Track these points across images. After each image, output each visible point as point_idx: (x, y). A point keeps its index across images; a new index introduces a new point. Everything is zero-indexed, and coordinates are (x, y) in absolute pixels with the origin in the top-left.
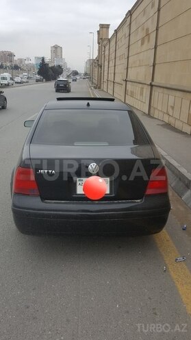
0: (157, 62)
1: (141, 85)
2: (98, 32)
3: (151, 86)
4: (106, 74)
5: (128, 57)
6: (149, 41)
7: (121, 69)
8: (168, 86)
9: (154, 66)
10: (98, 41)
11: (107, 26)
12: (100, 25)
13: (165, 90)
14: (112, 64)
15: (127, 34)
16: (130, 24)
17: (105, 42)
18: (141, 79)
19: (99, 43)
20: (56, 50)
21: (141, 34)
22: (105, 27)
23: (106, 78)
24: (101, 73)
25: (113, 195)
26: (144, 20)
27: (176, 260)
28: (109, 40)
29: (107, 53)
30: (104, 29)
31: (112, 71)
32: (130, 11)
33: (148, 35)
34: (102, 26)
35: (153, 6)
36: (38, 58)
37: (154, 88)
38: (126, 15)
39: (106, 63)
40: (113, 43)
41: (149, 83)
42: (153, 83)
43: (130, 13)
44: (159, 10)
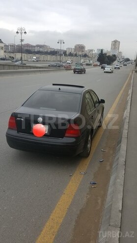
20: (116, 44)
36: (99, 50)
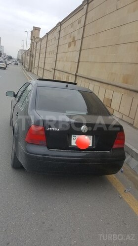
0: (80, 60)
1: (67, 74)
2: (32, 32)
3: (76, 76)
4: (37, 62)
5: (57, 54)
6: (75, 45)
7: (50, 60)
8: (89, 77)
9: (78, 63)
10: (31, 38)
11: (39, 29)
12: (34, 27)
13: (87, 80)
14: (42, 56)
15: (57, 38)
16: (60, 31)
17: (37, 40)
18: (67, 70)
19: (32, 40)
21: (69, 40)
22: (37, 29)
23: (36, 65)
24: (32, 61)
25: (94, 147)
26: (72, 30)
27: (125, 191)
28: (41, 39)
29: (38, 47)
30: (37, 31)
31: (42, 60)
32: (60, 23)
33: (74, 41)
34: (35, 28)
35: (79, 22)
37: (78, 77)
38: (57, 25)
39: (37, 55)
40: (44, 42)
41: (74, 74)
42: (77, 74)
43: (60, 24)
44: (84, 26)
